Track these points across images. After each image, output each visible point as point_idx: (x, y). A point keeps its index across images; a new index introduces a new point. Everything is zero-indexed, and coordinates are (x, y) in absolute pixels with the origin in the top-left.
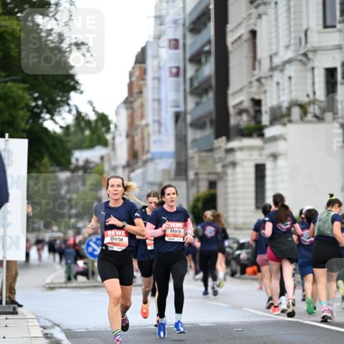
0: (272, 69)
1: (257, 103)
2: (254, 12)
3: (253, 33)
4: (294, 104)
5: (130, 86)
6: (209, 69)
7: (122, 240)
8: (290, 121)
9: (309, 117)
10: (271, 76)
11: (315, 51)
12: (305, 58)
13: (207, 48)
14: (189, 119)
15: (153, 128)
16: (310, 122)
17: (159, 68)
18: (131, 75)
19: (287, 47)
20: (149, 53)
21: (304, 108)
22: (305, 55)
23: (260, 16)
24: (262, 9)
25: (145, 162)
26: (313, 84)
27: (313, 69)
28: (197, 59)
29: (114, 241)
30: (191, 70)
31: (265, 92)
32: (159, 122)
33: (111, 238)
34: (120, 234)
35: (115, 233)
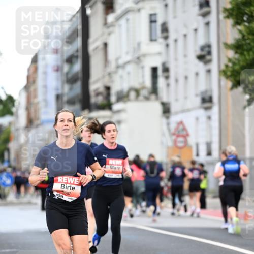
0: (118, 67)
1: (108, 89)
2: (106, 31)
3: (106, 45)
4: (131, 89)
5: (28, 77)
6: (78, 67)
7: (73, 189)
8: (129, 100)
9: (141, 98)
10: (116, 72)
11: (144, 55)
12: (138, 60)
13: (76, 55)
14: (65, 98)
15: (42, 104)
16: (141, 101)
17: (46, 66)
18: (29, 70)
19: (127, 53)
20: (40, 57)
21: (137, 92)
22: (138, 58)
23: (109, 34)
24: (111, 29)
25: (37, 126)
26: (143, 76)
27: (143, 67)
28: (70, 60)
29: (65, 190)
30: (66, 68)
31: (112, 82)
32: (45, 100)
33: (62, 186)
34: (72, 182)
35: (67, 181)
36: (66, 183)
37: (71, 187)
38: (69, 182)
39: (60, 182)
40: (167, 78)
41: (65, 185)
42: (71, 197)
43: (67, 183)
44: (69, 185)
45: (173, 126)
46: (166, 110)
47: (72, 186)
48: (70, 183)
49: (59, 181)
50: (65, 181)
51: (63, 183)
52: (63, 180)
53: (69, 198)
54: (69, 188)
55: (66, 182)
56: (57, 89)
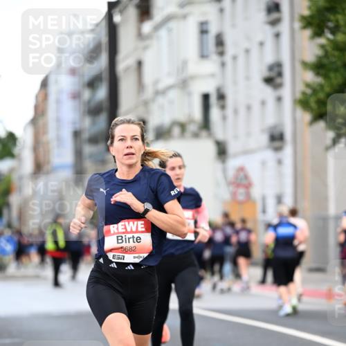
0: (157, 93)
2: (141, 44)
3: (140, 64)
4: (175, 123)
5: (36, 107)
6: (102, 93)
8: (172, 138)
9: (188, 134)
10: (153, 100)
11: (193, 78)
12: (184, 84)
14: (86, 135)
15: (53, 144)
17: (60, 92)
18: (37, 97)
19: (169, 74)
21: (183, 127)
22: (184, 82)
23: (145, 48)
24: (147, 42)
25: (48, 173)
27: (190, 94)
28: (92, 84)
29: (124, 245)
30: (87, 94)
32: (59, 139)
33: (118, 240)
34: (134, 229)
35: (125, 228)
36: (124, 233)
37: (133, 237)
38: (129, 230)
39: (114, 234)
40: (223, 107)
41: (123, 235)
42: (136, 255)
43: (127, 232)
44: (130, 235)
45: (231, 173)
46: (222, 151)
47: (136, 235)
48: (131, 232)
49: (112, 232)
50: (121, 230)
51: (118, 233)
52: (117, 229)
53: (134, 257)
54: (131, 240)
55: (124, 230)
56: (74, 123)
